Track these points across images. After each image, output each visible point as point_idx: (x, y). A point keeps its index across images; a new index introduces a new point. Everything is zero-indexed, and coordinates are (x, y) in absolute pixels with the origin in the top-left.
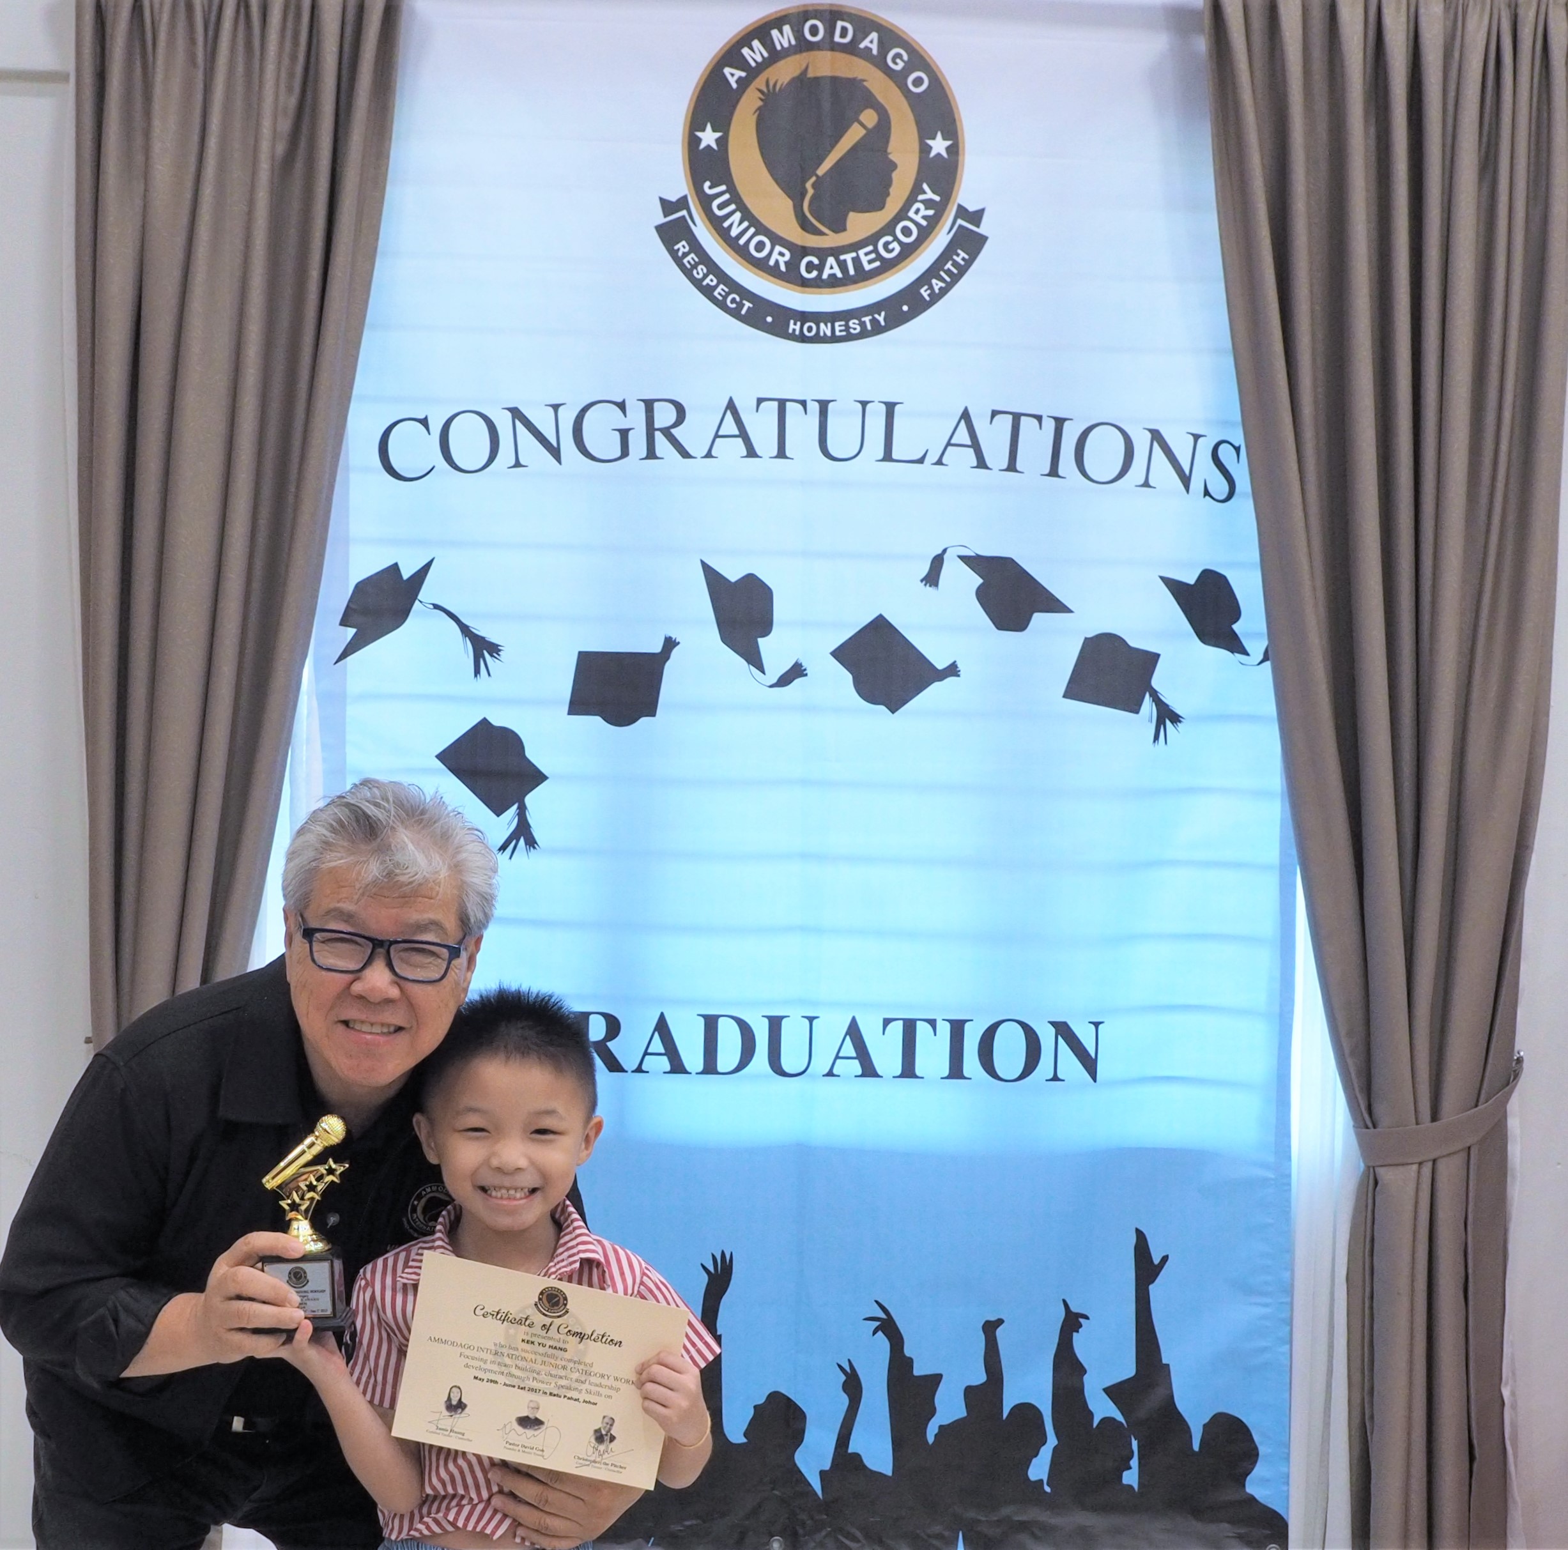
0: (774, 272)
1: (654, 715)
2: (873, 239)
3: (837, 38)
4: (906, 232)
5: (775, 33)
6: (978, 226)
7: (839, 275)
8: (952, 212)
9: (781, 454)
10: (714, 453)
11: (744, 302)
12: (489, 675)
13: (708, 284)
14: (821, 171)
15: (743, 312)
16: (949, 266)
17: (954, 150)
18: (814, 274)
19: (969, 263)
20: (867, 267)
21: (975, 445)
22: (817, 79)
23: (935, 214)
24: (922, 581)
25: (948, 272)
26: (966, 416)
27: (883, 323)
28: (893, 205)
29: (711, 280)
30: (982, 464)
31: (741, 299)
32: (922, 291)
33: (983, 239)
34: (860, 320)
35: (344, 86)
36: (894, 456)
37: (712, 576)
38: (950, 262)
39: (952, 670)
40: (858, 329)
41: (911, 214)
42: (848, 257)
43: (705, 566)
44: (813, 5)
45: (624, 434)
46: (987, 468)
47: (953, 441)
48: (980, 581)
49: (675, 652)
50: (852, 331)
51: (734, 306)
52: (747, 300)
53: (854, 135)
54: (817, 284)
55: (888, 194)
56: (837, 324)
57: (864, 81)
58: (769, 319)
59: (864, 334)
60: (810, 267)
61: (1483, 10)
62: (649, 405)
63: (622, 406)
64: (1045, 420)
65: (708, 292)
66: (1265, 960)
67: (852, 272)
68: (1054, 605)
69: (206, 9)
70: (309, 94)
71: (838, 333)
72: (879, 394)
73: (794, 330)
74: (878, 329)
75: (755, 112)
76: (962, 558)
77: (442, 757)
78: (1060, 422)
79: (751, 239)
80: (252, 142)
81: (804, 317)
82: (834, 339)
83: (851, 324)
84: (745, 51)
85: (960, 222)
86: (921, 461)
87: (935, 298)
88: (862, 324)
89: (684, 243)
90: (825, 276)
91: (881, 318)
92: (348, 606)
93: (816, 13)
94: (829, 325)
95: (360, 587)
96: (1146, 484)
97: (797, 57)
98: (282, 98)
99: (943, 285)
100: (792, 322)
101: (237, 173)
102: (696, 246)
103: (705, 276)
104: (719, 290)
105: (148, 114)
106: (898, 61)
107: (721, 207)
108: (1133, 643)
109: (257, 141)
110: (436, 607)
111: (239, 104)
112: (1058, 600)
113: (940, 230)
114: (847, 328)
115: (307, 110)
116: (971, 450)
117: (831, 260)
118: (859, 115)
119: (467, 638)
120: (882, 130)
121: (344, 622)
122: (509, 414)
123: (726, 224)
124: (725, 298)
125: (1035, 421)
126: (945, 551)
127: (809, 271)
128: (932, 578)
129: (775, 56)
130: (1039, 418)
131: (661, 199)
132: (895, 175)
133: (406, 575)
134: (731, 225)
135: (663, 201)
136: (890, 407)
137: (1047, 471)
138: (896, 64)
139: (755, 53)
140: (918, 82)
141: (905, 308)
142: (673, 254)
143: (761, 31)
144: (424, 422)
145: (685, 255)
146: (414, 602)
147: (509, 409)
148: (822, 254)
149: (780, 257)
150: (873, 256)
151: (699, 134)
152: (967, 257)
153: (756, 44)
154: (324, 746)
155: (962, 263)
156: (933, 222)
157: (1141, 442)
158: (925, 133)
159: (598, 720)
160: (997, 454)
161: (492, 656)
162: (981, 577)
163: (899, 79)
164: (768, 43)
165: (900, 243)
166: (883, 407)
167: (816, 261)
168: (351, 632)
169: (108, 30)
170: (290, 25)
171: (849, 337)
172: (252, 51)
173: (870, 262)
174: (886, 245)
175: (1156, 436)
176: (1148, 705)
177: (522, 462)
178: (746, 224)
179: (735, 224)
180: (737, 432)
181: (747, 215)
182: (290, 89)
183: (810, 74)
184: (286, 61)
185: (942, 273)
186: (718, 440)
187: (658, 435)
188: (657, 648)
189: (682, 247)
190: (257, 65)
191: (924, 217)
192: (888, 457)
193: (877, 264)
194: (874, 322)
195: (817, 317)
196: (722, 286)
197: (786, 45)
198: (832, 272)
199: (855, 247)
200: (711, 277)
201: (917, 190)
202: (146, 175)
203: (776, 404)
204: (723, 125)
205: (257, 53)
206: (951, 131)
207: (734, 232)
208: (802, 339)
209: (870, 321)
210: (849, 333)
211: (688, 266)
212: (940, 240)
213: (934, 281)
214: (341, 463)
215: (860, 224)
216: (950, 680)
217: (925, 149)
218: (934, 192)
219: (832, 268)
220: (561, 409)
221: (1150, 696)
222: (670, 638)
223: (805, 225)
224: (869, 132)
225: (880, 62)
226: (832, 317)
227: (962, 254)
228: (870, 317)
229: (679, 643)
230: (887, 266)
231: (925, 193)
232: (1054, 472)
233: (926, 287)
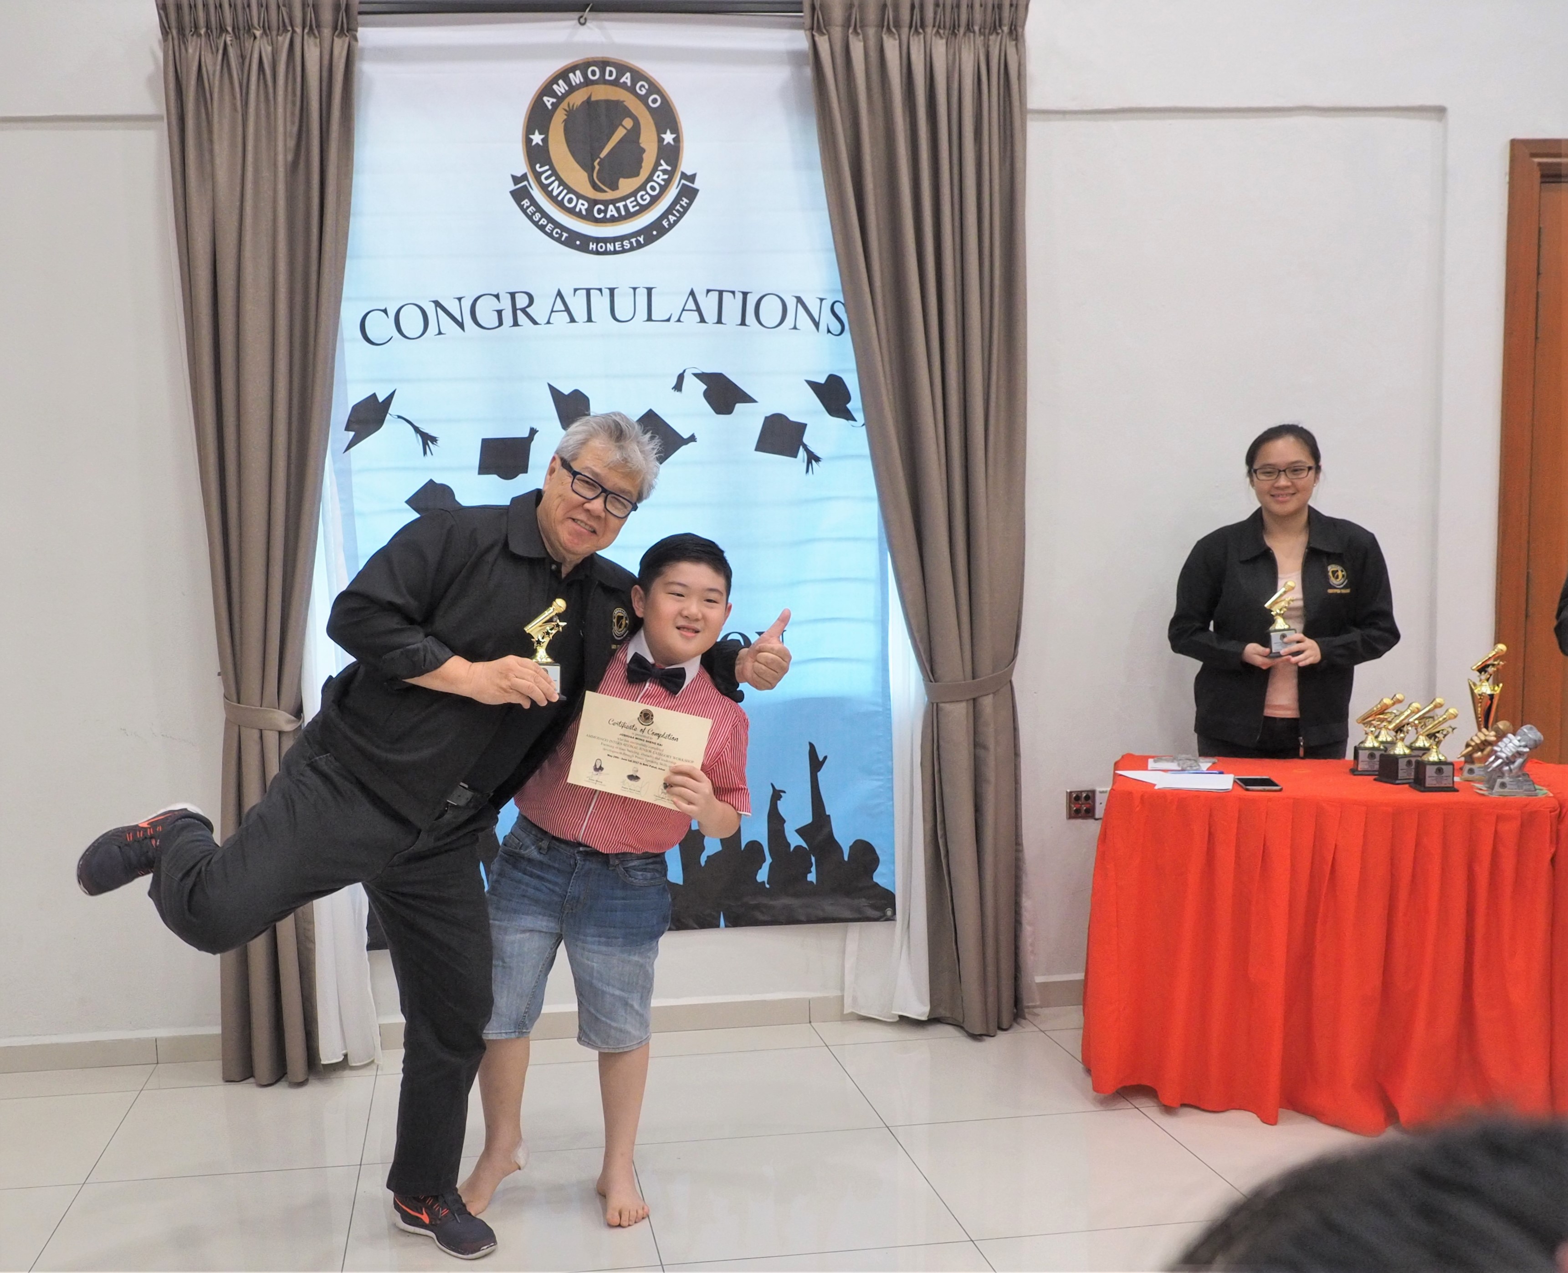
0: (579, 215)
1: (526, 472)
2: (634, 194)
3: (607, 77)
4: (653, 188)
5: (571, 75)
6: (693, 183)
7: (616, 215)
8: (678, 176)
9: (590, 320)
10: (551, 321)
11: (563, 233)
12: (432, 454)
13: (542, 224)
14: (603, 154)
15: (563, 239)
16: (678, 207)
17: (677, 140)
18: (602, 215)
19: (689, 205)
20: (632, 210)
21: (698, 310)
22: (597, 102)
23: (668, 178)
24: (673, 389)
25: (678, 211)
26: (692, 293)
27: (642, 242)
28: (644, 174)
29: (543, 221)
30: (702, 320)
31: (562, 232)
32: (664, 222)
33: (696, 191)
34: (629, 240)
35: (324, 120)
36: (653, 318)
37: (555, 392)
38: (679, 205)
39: (692, 438)
40: (629, 246)
41: (655, 178)
42: (621, 205)
43: (550, 386)
44: (593, 58)
45: (500, 312)
46: (705, 322)
47: (686, 308)
48: (705, 387)
49: (536, 436)
50: (625, 247)
51: (557, 236)
52: (565, 232)
53: (620, 133)
54: (604, 221)
55: (641, 167)
56: (617, 244)
57: (624, 101)
58: (578, 243)
59: (632, 249)
60: (599, 211)
61: (970, 49)
62: (513, 295)
63: (497, 296)
64: (737, 294)
65: (542, 228)
66: (872, 591)
67: (623, 213)
68: (747, 399)
69: (240, 77)
70: (304, 124)
71: (617, 249)
72: (642, 283)
73: (593, 248)
74: (640, 246)
75: (563, 122)
76: (694, 375)
77: (408, 502)
78: (745, 294)
79: (565, 196)
80: (272, 154)
81: (597, 240)
82: (615, 252)
83: (624, 243)
84: (555, 87)
85: (683, 181)
86: (668, 320)
87: (672, 226)
88: (631, 243)
89: (526, 200)
90: (608, 216)
91: (641, 239)
92: (349, 420)
93: (594, 63)
94: (612, 244)
95: (355, 408)
96: (795, 328)
97: (585, 89)
98: (288, 128)
99: (675, 218)
100: (591, 244)
101: (266, 174)
102: (533, 202)
103: (540, 219)
104: (548, 227)
105: (211, 141)
106: (643, 89)
107: (547, 178)
108: (792, 418)
109: (276, 154)
110: (399, 417)
111: (264, 132)
112: (750, 397)
113: (671, 187)
114: (623, 246)
115: (304, 135)
116: (696, 313)
117: (611, 207)
118: (622, 122)
119: (418, 435)
120: (636, 131)
121: (347, 428)
122: (433, 305)
123: (550, 189)
124: (552, 231)
125: (731, 295)
126: (684, 371)
127: (599, 214)
128: (678, 387)
129: (572, 89)
130: (733, 293)
132: (644, 156)
133: (381, 399)
134: (553, 190)
135: (514, 177)
136: (649, 290)
137: (739, 322)
138: (641, 91)
139: (560, 88)
140: (654, 101)
141: (655, 233)
142: (521, 207)
143: (563, 75)
144: (385, 311)
145: (528, 207)
146: (385, 416)
147: (434, 302)
148: (606, 203)
149: (582, 206)
150: (635, 203)
151: (532, 137)
153: (561, 82)
154: (341, 500)
155: (685, 205)
156: (668, 182)
157: (791, 304)
158: (660, 131)
159: (495, 477)
160: (711, 314)
161: (433, 444)
162: (706, 384)
163: (644, 99)
164: (568, 82)
165: (650, 195)
166: (645, 291)
167: (602, 208)
168: (352, 434)
169: (184, 93)
170: (290, 84)
171: (624, 251)
172: (268, 99)
173: (634, 207)
174: (642, 197)
175: (799, 300)
176: (801, 453)
177: (442, 331)
178: (561, 188)
179: (555, 188)
180: (563, 309)
181: (562, 183)
182: (293, 123)
183: (593, 99)
184: (289, 105)
185: (675, 212)
186: (553, 314)
187: (519, 312)
188: (525, 434)
189: (526, 203)
190: (272, 109)
191: (663, 180)
192: (650, 319)
194: (638, 241)
195: (605, 240)
196: (550, 225)
197: (578, 82)
198: (612, 213)
199: (624, 199)
200: (543, 219)
201: (657, 164)
202: (213, 176)
203: (585, 291)
204: (545, 131)
205: (272, 102)
206: (675, 129)
207: (555, 193)
208: (597, 253)
209: (636, 241)
210: (623, 248)
211: (530, 214)
212: (672, 192)
213: (670, 217)
214: (338, 337)
215: (626, 185)
216: (692, 444)
217: (661, 140)
218: (667, 164)
219: (612, 211)
220: (462, 300)
221: (803, 447)
222: (533, 428)
223: (595, 187)
224: (628, 131)
225: (632, 90)
226: (614, 240)
227: (685, 200)
228: (635, 239)
229: (538, 431)
230: (643, 209)
231: (661, 165)
232: (743, 323)
233: (666, 220)
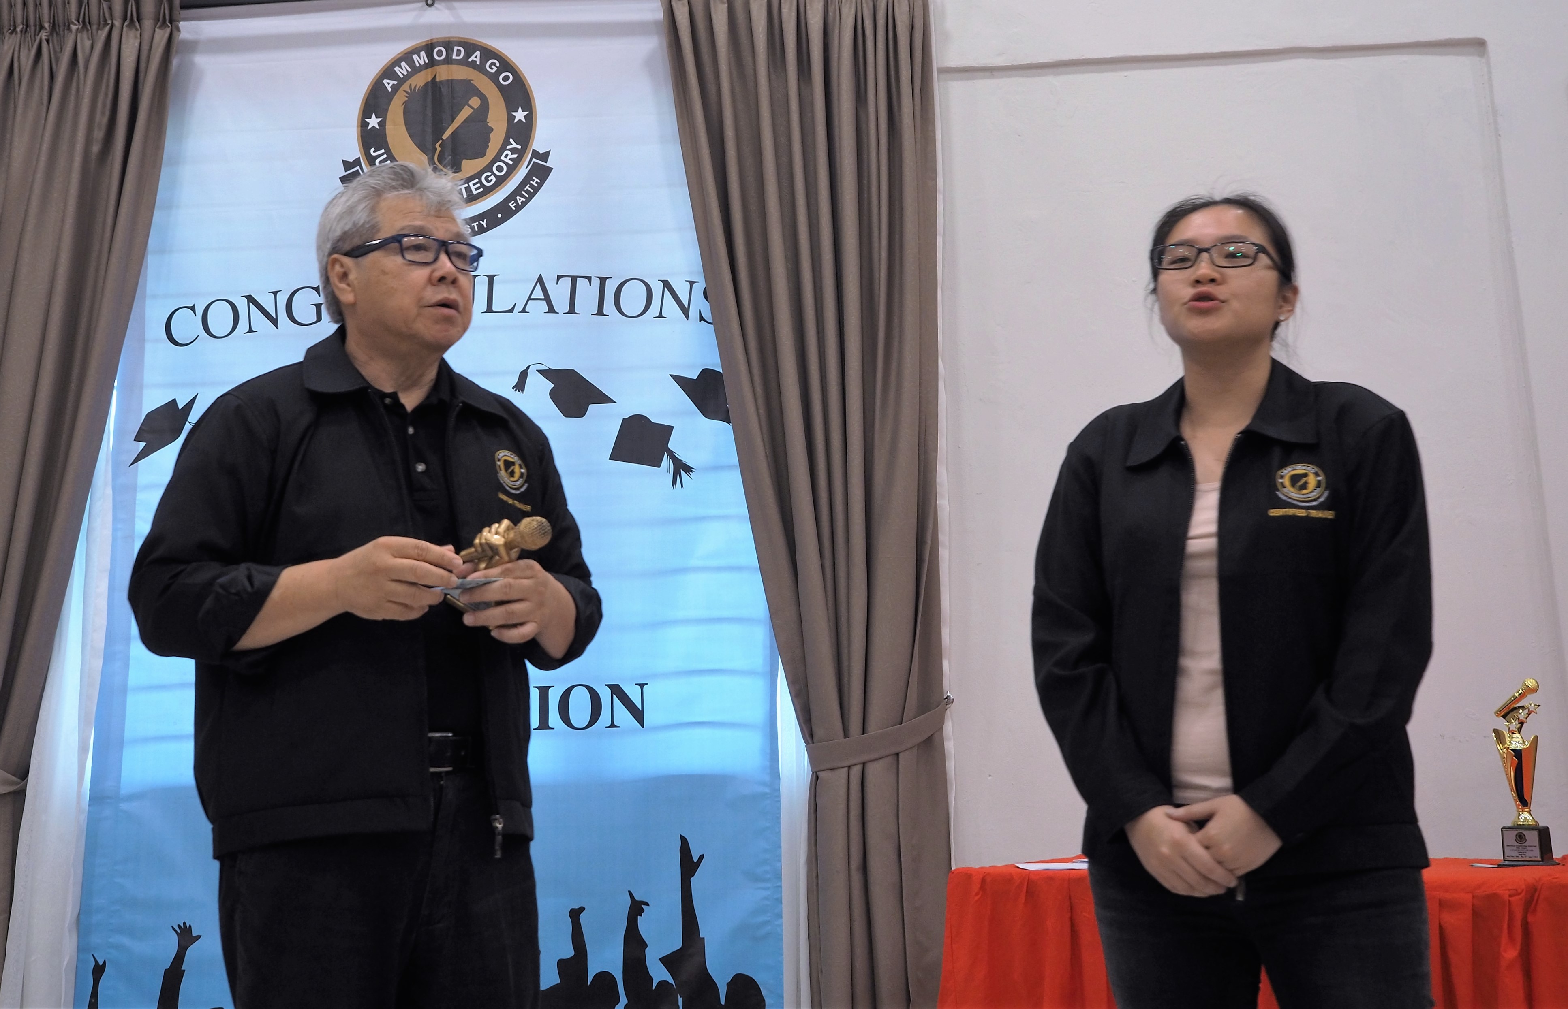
2: (478, 175)
3: (454, 57)
4: (500, 169)
5: (415, 57)
6: (546, 162)
8: (529, 154)
14: (445, 137)
16: (527, 187)
17: (530, 118)
19: (540, 185)
20: (475, 192)
21: (547, 298)
22: (441, 82)
23: (518, 157)
24: (511, 388)
25: (527, 192)
26: (540, 280)
27: (485, 226)
28: (490, 154)
30: (551, 310)
32: (510, 204)
33: (550, 170)
34: (471, 225)
36: (494, 309)
38: (529, 185)
41: (503, 158)
42: (462, 187)
44: (439, 38)
46: (555, 313)
47: (532, 297)
48: (552, 386)
53: (465, 113)
55: (488, 147)
57: (472, 80)
59: (473, 234)
64: (593, 280)
67: (465, 195)
68: (602, 398)
74: (482, 230)
75: (403, 104)
76: (537, 370)
78: (603, 280)
84: (397, 69)
85: (534, 160)
86: (511, 311)
87: (519, 208)
88: (472, 228)
91: (484, 224)
92: (141, 428)
93: (440, 43)
96: (660, 316)
97: (429, 69)
99: (524, 200)
107: (381, 162)
108: (655, 420)
112: (606, 396)
113: (521, 166)
116: (544, 302)
118: (468, 101)
120: (483, 108)
121: (137, 439)
122: (245, 299)
125: (587, 281)
126: (528, 367)
128: (520, 386)
129: (415, 70)
130: (589, 278)
131: (343, 160)
132: (491, 135)
133: (180, 406)
135: (344, 162)
136: (490, 278)
137: (595, 312)
138: (492, 69)
139: (403, 70)
140: (506, 79)
141: (500, 216)
143: (407, 57)
144: (193, 308)
147: (245, 297)
150: (479, 185)
151: (368, 120)
152: (539, 181)
153: (403, 64)
155: (536, 185)
156: (517, 162)
157: (658, 289)
158: (511, 108)
160: (561, 303)
162: (552, 383)
163: (494, 78)
164: (411, 63)
165: (496, 176)
166: (485, 279)
168: (141, 445)
173: (476, 189)
174: (487, 178)
175: (666, 284)
176: (666, 461)
177: (253, 329)
183: (438, 79)
185: (523, 192)
191: (511, 159)
192: (489, 310)
193: (482, 190)
194: (480, 226)
197: (422, 63)
199: (467, 180)
201: (506, 143)
204: (382, 113)
206: (528, 106)
209: (477, 225)
212: (522, 172)
213: (518, 198)
215: (470, 166)
217: (511, 118)
218: (516, 144)
220: (278, 294)
221: (668, 454)
224: (475, 110)
225: (481, 69)
227: (536, 180)
228: (477, 223)
230: (488, 191)
231: (511, 144)
232: (600, 312)
233: (513, 202)
